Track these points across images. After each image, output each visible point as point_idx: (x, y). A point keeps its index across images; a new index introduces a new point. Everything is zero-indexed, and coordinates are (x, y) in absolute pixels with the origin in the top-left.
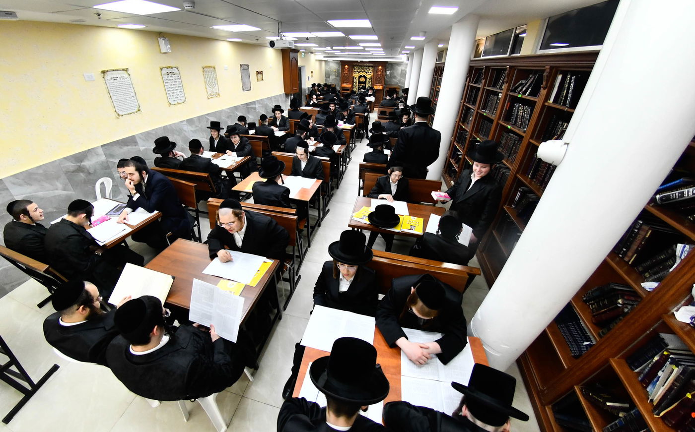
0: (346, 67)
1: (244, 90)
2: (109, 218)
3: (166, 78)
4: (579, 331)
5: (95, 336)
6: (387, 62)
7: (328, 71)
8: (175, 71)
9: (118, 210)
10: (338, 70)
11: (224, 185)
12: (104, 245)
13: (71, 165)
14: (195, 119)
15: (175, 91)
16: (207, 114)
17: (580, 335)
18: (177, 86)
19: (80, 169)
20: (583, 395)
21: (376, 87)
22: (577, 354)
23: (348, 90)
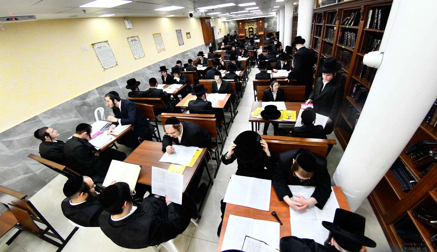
0: (240, 23)
1: (180, 45)
2: (102, 132)
3: (131, 44)
4: (406, 174)
5: (93, 209)
6: (264, 18)
7: (230, 27)
8: (137, 39)
9: (107, 127)
10: (236, 26)
11: (171, 104)
12: (100, 150)
13: (79, 102)
14: (152, 66)
15: (137, 51)
16: (159, 62)
17: (406, 176)
18: (139, 47)
19: (84, 104)
20: (414, 217)
21: (260, 33)
22: (407, 189)
23: (243, 37)
